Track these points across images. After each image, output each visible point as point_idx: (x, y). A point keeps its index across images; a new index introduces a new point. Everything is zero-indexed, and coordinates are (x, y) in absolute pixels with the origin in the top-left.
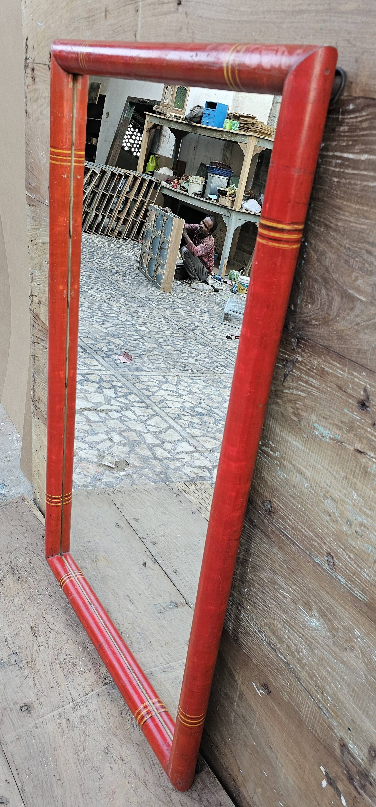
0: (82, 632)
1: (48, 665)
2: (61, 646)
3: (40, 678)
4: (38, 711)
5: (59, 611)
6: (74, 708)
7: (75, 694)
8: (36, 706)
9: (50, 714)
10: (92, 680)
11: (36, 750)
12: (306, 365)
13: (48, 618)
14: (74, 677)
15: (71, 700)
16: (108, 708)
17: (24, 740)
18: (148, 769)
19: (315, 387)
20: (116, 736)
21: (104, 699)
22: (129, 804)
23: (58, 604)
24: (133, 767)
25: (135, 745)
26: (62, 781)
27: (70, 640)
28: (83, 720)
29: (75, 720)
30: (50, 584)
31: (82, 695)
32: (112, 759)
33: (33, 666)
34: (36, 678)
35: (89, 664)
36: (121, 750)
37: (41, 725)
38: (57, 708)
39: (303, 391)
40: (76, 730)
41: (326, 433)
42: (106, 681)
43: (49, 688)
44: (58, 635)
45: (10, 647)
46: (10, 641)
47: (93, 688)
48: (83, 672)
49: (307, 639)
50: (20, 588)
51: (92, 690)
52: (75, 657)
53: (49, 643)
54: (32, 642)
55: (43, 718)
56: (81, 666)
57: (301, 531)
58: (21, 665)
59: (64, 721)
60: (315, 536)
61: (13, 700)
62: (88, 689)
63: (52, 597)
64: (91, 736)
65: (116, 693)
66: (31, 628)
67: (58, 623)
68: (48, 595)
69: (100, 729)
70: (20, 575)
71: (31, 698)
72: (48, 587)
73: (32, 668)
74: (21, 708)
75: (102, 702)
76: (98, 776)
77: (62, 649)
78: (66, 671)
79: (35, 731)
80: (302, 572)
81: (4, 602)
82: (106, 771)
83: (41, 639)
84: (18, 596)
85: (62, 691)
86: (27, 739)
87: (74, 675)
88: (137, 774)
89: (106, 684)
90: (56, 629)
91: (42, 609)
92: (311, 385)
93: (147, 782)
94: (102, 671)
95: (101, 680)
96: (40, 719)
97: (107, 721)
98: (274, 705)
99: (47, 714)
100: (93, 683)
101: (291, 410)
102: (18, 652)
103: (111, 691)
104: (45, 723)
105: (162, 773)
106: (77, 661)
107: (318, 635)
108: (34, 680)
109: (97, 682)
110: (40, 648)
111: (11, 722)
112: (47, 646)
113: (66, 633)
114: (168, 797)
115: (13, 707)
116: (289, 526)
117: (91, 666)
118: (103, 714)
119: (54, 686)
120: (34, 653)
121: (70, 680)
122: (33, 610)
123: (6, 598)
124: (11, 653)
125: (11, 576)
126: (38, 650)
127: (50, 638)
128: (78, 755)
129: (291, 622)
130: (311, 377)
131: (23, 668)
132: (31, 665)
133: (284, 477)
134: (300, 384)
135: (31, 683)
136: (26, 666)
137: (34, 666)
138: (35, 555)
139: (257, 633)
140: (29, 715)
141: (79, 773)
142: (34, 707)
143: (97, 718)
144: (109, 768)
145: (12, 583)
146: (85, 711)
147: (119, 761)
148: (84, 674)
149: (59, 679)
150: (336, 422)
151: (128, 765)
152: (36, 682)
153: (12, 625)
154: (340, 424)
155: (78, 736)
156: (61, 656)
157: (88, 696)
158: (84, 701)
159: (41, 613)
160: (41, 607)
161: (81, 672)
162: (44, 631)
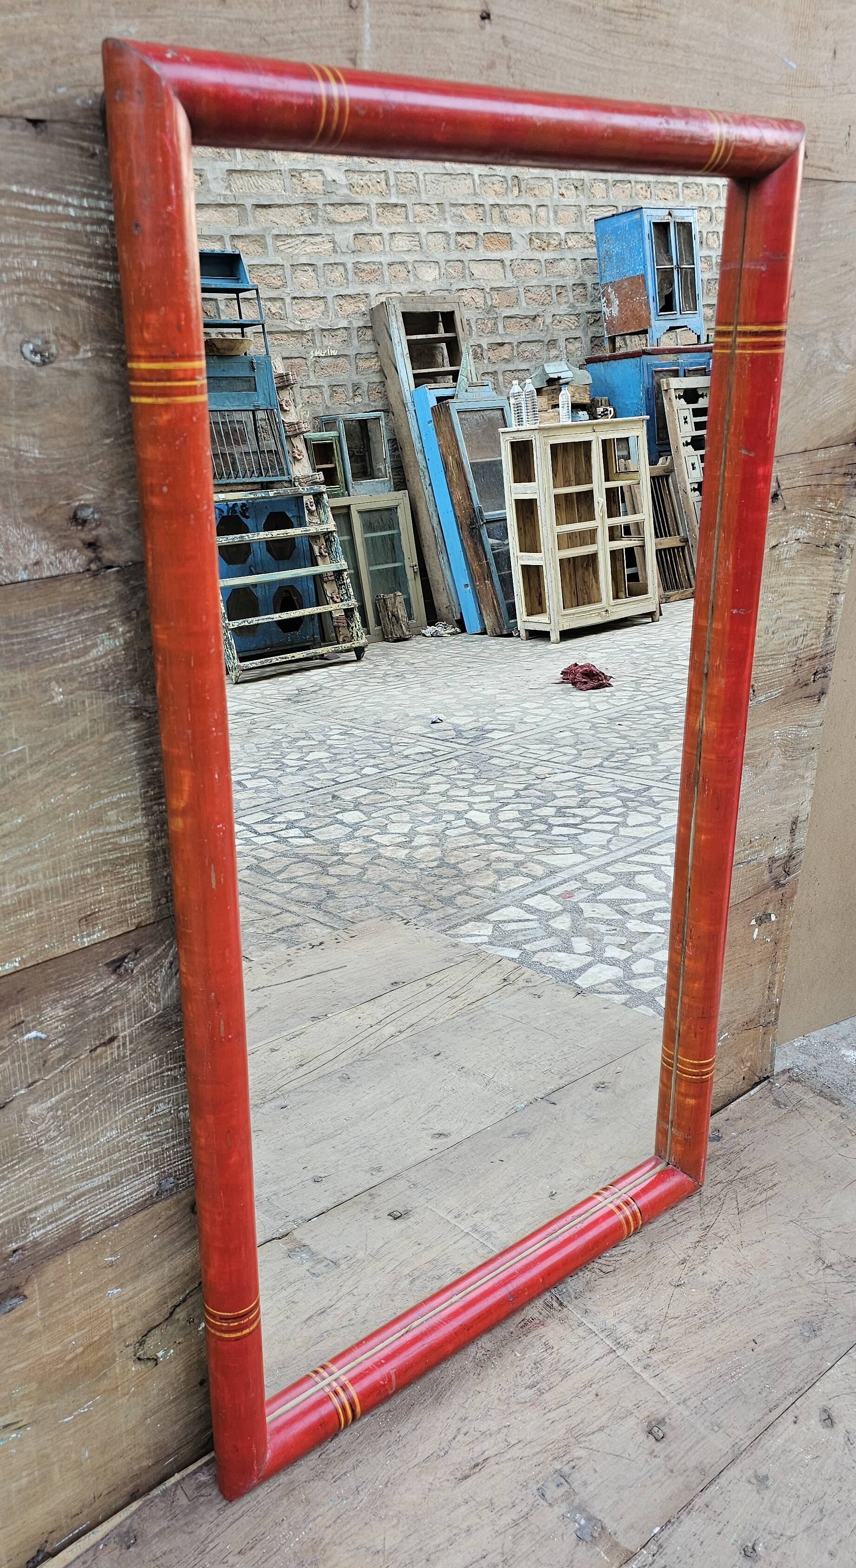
1: (551, 1415)
2: (496, 1402)
3: (587, 1422)
5: (404, 1432)
6: (627, 1347)
7: (598, 1351)
8: (646, 1414)
9: (650, 1384)
10: (560, 1328)
11: (724, 1390)
13: (425, 1449)
14: (563, 1360)
15: (612, 1355)
16: (606, 1294)
17: (715, 1416)
18: (684, 1227)
20: (649, 1275)
21: (590, 1302)
23: (382, 1439)
24: (690, 1245)
26: (754, 1339)
27: (478, 1388)
28: (642, 1327)
29: (647, 1340)
31: (597, 1339)
32: (690, 1275)
33: (562, 1444)
34: (589, 1430)
35: (525, 1340)
36: (670, 1265)
37: (677, 1393)
38: (637, 1375)
40: (664, 1335)
42: (555, 1304)
43: (601, 1399)
44: (472, 1415)
45: (526, 1510)
46: (507, 1519)
47: (577, 1324)
48: (548, 1347)
50: (340, 1548)
51: (581, 1324)
52: (519, 1369)
53: (495, 1429)
54: (501, 1467)
55: (663, 1393)
56: (533, 1354)
58: (566, 1469)
59: (656, 1357)
61: (645, 1461)
62: (580, 1331)
63: (361, 1457)
64: (665, 1311)
65: (574, 1284)
66: (466, 1477)
67: (439, 1424)
68: (359, 1470)
69: (648, 1299)
71: (633, 1427)
72: (330, 1476)
73: (567, 1446)
74: (658, 1440)
75: (597, 1305)
76: (724, 1288)
77: (504, 1397)
78: (555, 1378)
79: (691, 1400)
82: (712, 1278)
83: (488, 1447)
85: (600, 1375)
86: (712, 1410)
87: (559, 1361)
88: (698, 1240)
89: (561, 1304)
90: (455, 1424)
91: (404, 1470)
94: (536, 1315)
95: (556, 1313)
96: (668, 1398)
97: (630, 1292)
99: (652, 1390)
100: (568, 1326)
102: (535, 1488)
103: (572, 1294)
104: (672, 1388)
105: (683, 1210)
106: (526, 1365)
108: (593, 1433)
109: (561, 1319)
110: (513, 1442)
111: (693, 1451)
112: (505, 1430)
113: (461, 1401)
115: (662, 1456)
117: (530, 1336)
118: (618, 1299)
119: (594, 1392)
120: (528, 1451)
121: (572, 1365)
124: (542, 1502)
126: (520, 1445)
127: (484, 1429)
128: (705, 1323)
131: (572, 1464)
132: (560, 1449)
135: (599, 1437)
136: (565, 1458)
137: (559, 1442)
140: (667, 1420)
141: (731, 1316)
142: (649, 1417)
143: (630, 1307)
144: (707, 1276)
146: (624, 1328)
147: (688, 1265)
148: (551, 1345)
149: (577, 1386)
151: (690, 1252)
152: (595, 1427)
153: (464, 1526)
155: (674, 1329)
156: (523, 1395)
157: (594, 1328)
158: (606, 1333)
159: (417, 1470)
160: (398, 1474)
161: (549, 1351)
162: (468, 1448)
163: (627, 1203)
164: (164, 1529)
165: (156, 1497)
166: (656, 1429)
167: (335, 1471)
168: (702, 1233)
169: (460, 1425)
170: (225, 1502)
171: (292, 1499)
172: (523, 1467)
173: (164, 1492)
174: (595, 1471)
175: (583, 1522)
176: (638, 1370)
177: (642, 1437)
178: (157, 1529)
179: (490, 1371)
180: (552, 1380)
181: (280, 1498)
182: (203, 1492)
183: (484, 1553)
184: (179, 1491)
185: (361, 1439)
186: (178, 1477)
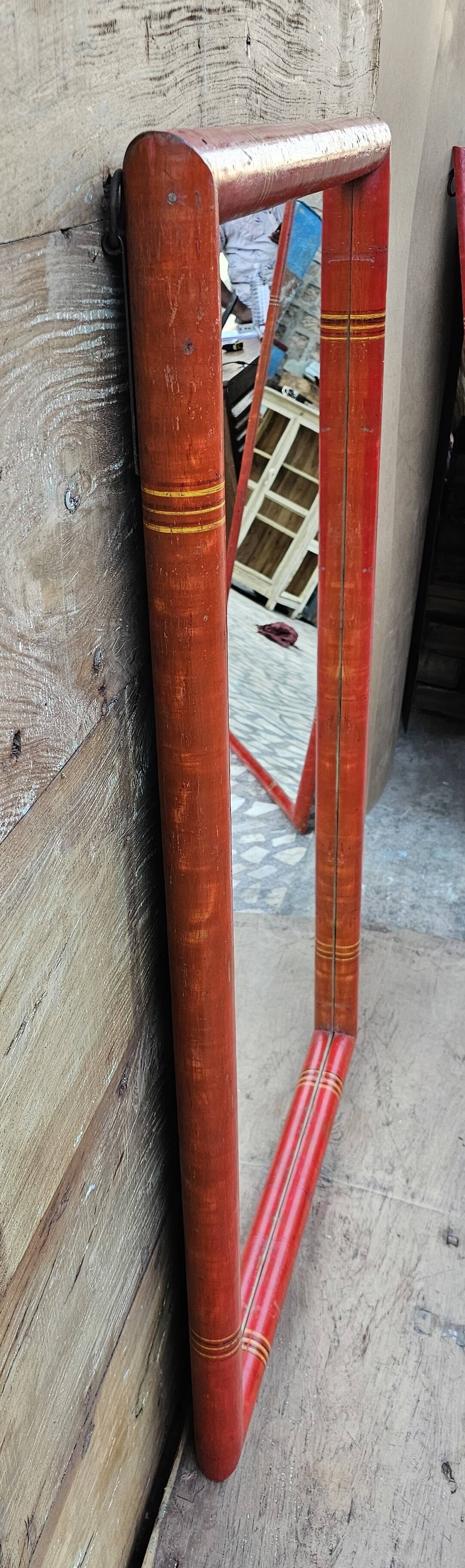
1: (383, 1268)
2: (342, 1281)
3: (407, 1261)
4: (437, 1222)
5: (299, 1344)
6: (391, 1189)
7: (377, 1203)
8: (437, 1230)
9: (424, 1207)
10: (340, 1200)
13: (323, 1348)
15: (387, 1201)
16: (350, 1156)
20: (366, 1125)
21: (345, 1168)
23: (289, 1361)
24: (374, 1088)
26: (458, 1135)
27: (322, 1279)
28: (389, 1168)
29: (399, 1175)
31: (369, 1195)
33: (404, 1286)
34: (412, 1265)
35: (326, 1221)
37: (444, 1204)
38: (412, 1206)
40: (407, 1165)
42: (325, 1183)
43: (403, 1237)
44: (333, 1301)
45: (418, 1348)
46: (411, 1363)
47: (349, 1190)
48: (344, 1219)
50: (325, 1461)
51: (352, 1189)
52: (337, 1248)
53: (356, 1302)
54: (380, 1328)
55: (436, 1209)
56: (339, 1229)
58: (420, 1303)
59: (414, 1185)
61: (461, 1265)
62: (355, 1194)
63: (285, 1384)
64: (394, 1147)
65: (327, 1161)
66: (364, 1351)
67: (317, 1323)
68: (291, 1394)
69: (378, 1144)
70: (304, 1496)
71: (435, 1245)
72: (277, 1412)
73: (408, 1285)
74: (456, 1245)
75: (351, 1168)
76: (416, 1109)
77: (344, 1275)
78: (365, 1240)
81: (375, 1453)
82: (405, 1106)
83: (362, 1318)
85: (390, 1220)
87: (358, 1225)
89: (328, 1181)
90: (327, 1316)
91: (320, 1373)
94: (319, 1199)
95: (330, 1190)
96: (441, 1211)
97: (364, 1146)
99: (428, 1210)
100: (344, 1195)
102: (412, 1329)
103: (331, 1169)
104: (439, 1202)
106: (339, 1240)
108: (417, 1265)
109: (337, 1193)
110: (374, 1304)
112: (363, 1299)
113: (319, 1296)
117: (327, 1218)
118: (360, 1156)
119: (396, 1236)
120: (388, 1305)
121: (368, 1223)
123: (366, 1459)
124: (423, 1336)
125: (320, 1511)
126: (380, 1304)
127: (349, 1308)
128: (424, 1142)
131: (421, 1296)
132: (406, 1290)
135: (422, 1266)
136: (414, 1295)
137: (401, 1285)
140: (451, 1228)
141: (434, 1128)
142: (440, 1232)
143: (372, 1157)
144: (400, 1106)
146: (380, 1175)
147: (383, 1104)
148: (344, 1216)
149: (382, 1237)
151: (378, 1093)
152: (414, 1260)
153: (390, 1387)
155: (409, 1159)
156: (354, 1265)
157: (362, 1187)
158: (372, 1186)
159: (329, 1367)
160: (319, 1379)
161: (347, 1222)
162: (349, 1328)
163: (327, 1077)
164: (191, 1537)
165: (166, 1517)
166: (450, 1238)
167: (277, 1406)
168: (375, 1074)
169: (332, 1314)
170: (219, 1485)
171: (264, 1449)
172: (394, 1319)
173: (169, 1509)
174: (438, 1292)
175: (455, 1333)
176: (409, 1201)
177: (446, 1249)
178: (187, 1542)
179: (321, 1261)
180: (364, 1242)
181: (255, 1453)
182: (196, 1488)
183: (416, 1398)
184: (179, 1500)
185: (275, 1369)
186: (168, 1490)
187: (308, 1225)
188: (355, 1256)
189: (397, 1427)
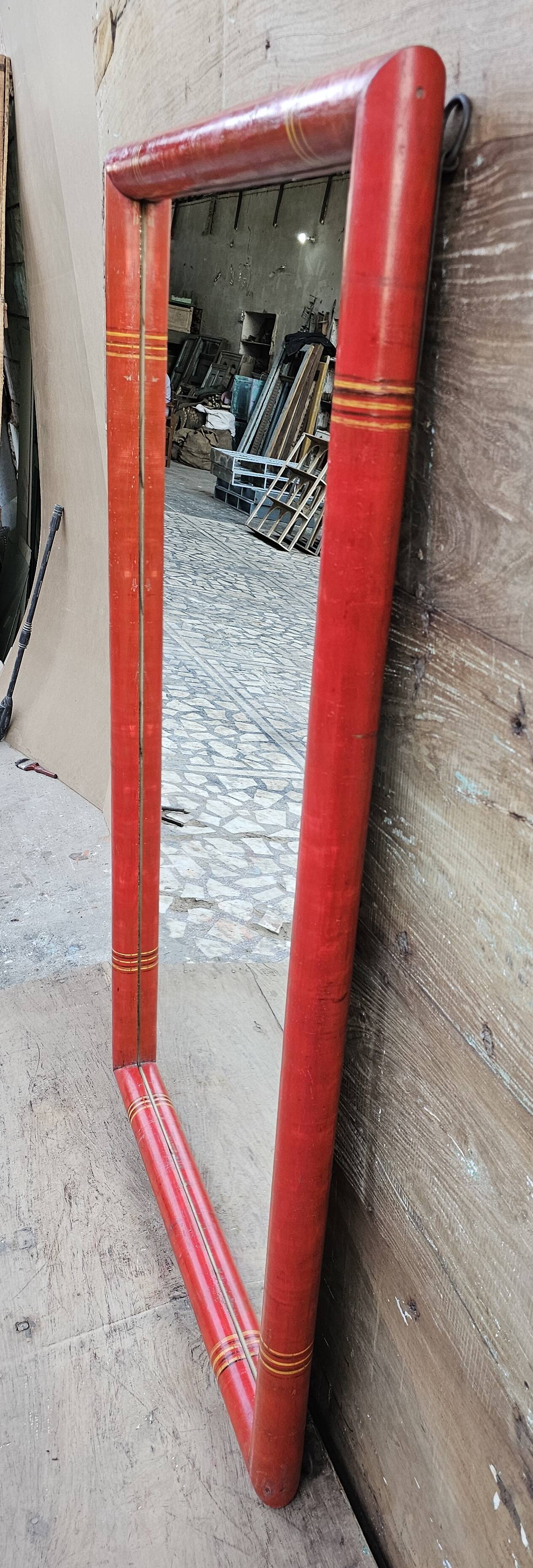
0: (153, 1203)
1: (79, 1256)
2: (110, 1223)
3: (61, 1277)
4: (45, 1334)
5: (118, 1164)
6: (108, 1335)
7: (116, 1311)
8: (43, 1325)
9: (65, 1341)
10: (152, 1288)
11: (27, 1402)
12: (441, 660)
13: (99, 1174)
14: (121, 1280)
15: (107, 1320)
16: (171, 1341)
17: (10, 1382)
18: (218, 1458)
19: (454, 701)
20: (173, 1392)
21: (166, 1324)
22: (170, 1518)
23: (120, 1151)
24: (193, 1452)
25: (204, 1412)
26: (60, 1462)
27: (128, 1215)
28: (121, 1358)
29: (107, 1355)
30: (114, 1116)
31: (128, 1313)
32: (158, 1433)
33: (54, 1254)
34: (54, 1276)
35: (153, 1260)
36: (177, 1418)
37: (46, 1359)
38: (79, 1333)
39: (439, 712)
40: (105, 1374)
41: (473, 787)
42: (177, 1294)
43: (73, 1296)
44: (109, 1206)
45: (22, 1217)
46: (24, 1206)
47: (150, 1303)
48: (138, 1273)
49: (463, 1202)
50: (61, 1118)
51: (148, 1307)
52: (130, 1246)
53: (90, 1216)
54: (61, 1212)
55: (52, 1346)
56: (138, 1262)
57: (448, 985)
58: (33, 1251)
59: (87, 1356)
60: (466, 993)
61: (7, 1309)
62: (141, 1303)
63: (113, 1138)
64: (129, 1387)
65: (189, 1316)
66: (65, 1189)
67: (113, 1184)
68: (106, 1135)
69: (148, 1377)
70: (66, 1097)
71: (38, 1309)
72: (109, 1121)
73: (51, 1258)
74: (17, 1324)
75: (161, 1328)
76: (126, 1461)
77: (112, 1229)
78: (108, 1269)
79: (33, 1367)
80: (451, 1068)
81: (29, 1140)
82: (143, 1454)
83: (78, 1210)
84: (54, 1132)
85: (94, 1303)
86: (15, 1380)
87: (122, 1277)
88: (197, 1465)
89: (175, 1298)
90: (107, 1194)
91: (92, 1158)
92: (450, 699)
93: (212, 1482)
94: (173, 1275)
95: (168, 1291)
96: (46, 1349)
97: (163, 1364)
98: (426, 1342)
99: (60, 1341)
100: (151, 1295)
101: (425, 751)
102: (33, 1227)
103: (182, 1312)
104: (52, 1356)
106: (131, 1253)
107: (478, 1194)
108: (50, 1279)
109: (160, 1292)
110: (73, 1224)
112: (85, 1222)
113: (123, 1201)
114: (244, 1516)
115: (3, 1322)
116: (431, 977)
117: (155, 1264)
118: (160, 1350)
119: (83, 1293)
120: (61, 1231)
121: (114, 1286)
122: (75, 1159)
123: (33, 1134)
124: (21, 1228)
125: (51, 1098)
126: (69, 1228)
127: (93, 1210)
128: (99, 1420)
129: (440, 1170)
130: (450, 684)
131: (35, 1256)
132: (51, 1253)
133: (421, 882)
134: (435, 700)
135: (44, 1283)
136: (42, 1252)
137: (57, 1254)
138: (100, 1065)
139: (397, 1197)
140: (28, 1339)
141: (94, 1451)
142: (39, 1326)
143: (147, 1357)
144: (150, 1449)
145: (50, 1110)
146: (127, 1342)
147: (170, 1438)
148: (140, 1276)
149: (94, 1282)
150: (484, 765)
151: (184, 1448)
152: (54, 1282)
153: (35, 1181)
154: (489, 767)
155: (106, 1385)
156: (107, 1242)
157: (139, 1316)
158: (130, 1324)
159: (88, 1165)
160: (91, 1155)
161: (135, 1273)
162: (86, 1196)
166: (26, 1326)
169: (105, 1196)
172: (51, 1225)
174: (20, 1269)
176: (84, 1335)
177: (27, 1313)
180: (108, 1266)
183: (10, 1186)
187: (168, 1246)
188: (110, 1251)
189: (19, 1163)
